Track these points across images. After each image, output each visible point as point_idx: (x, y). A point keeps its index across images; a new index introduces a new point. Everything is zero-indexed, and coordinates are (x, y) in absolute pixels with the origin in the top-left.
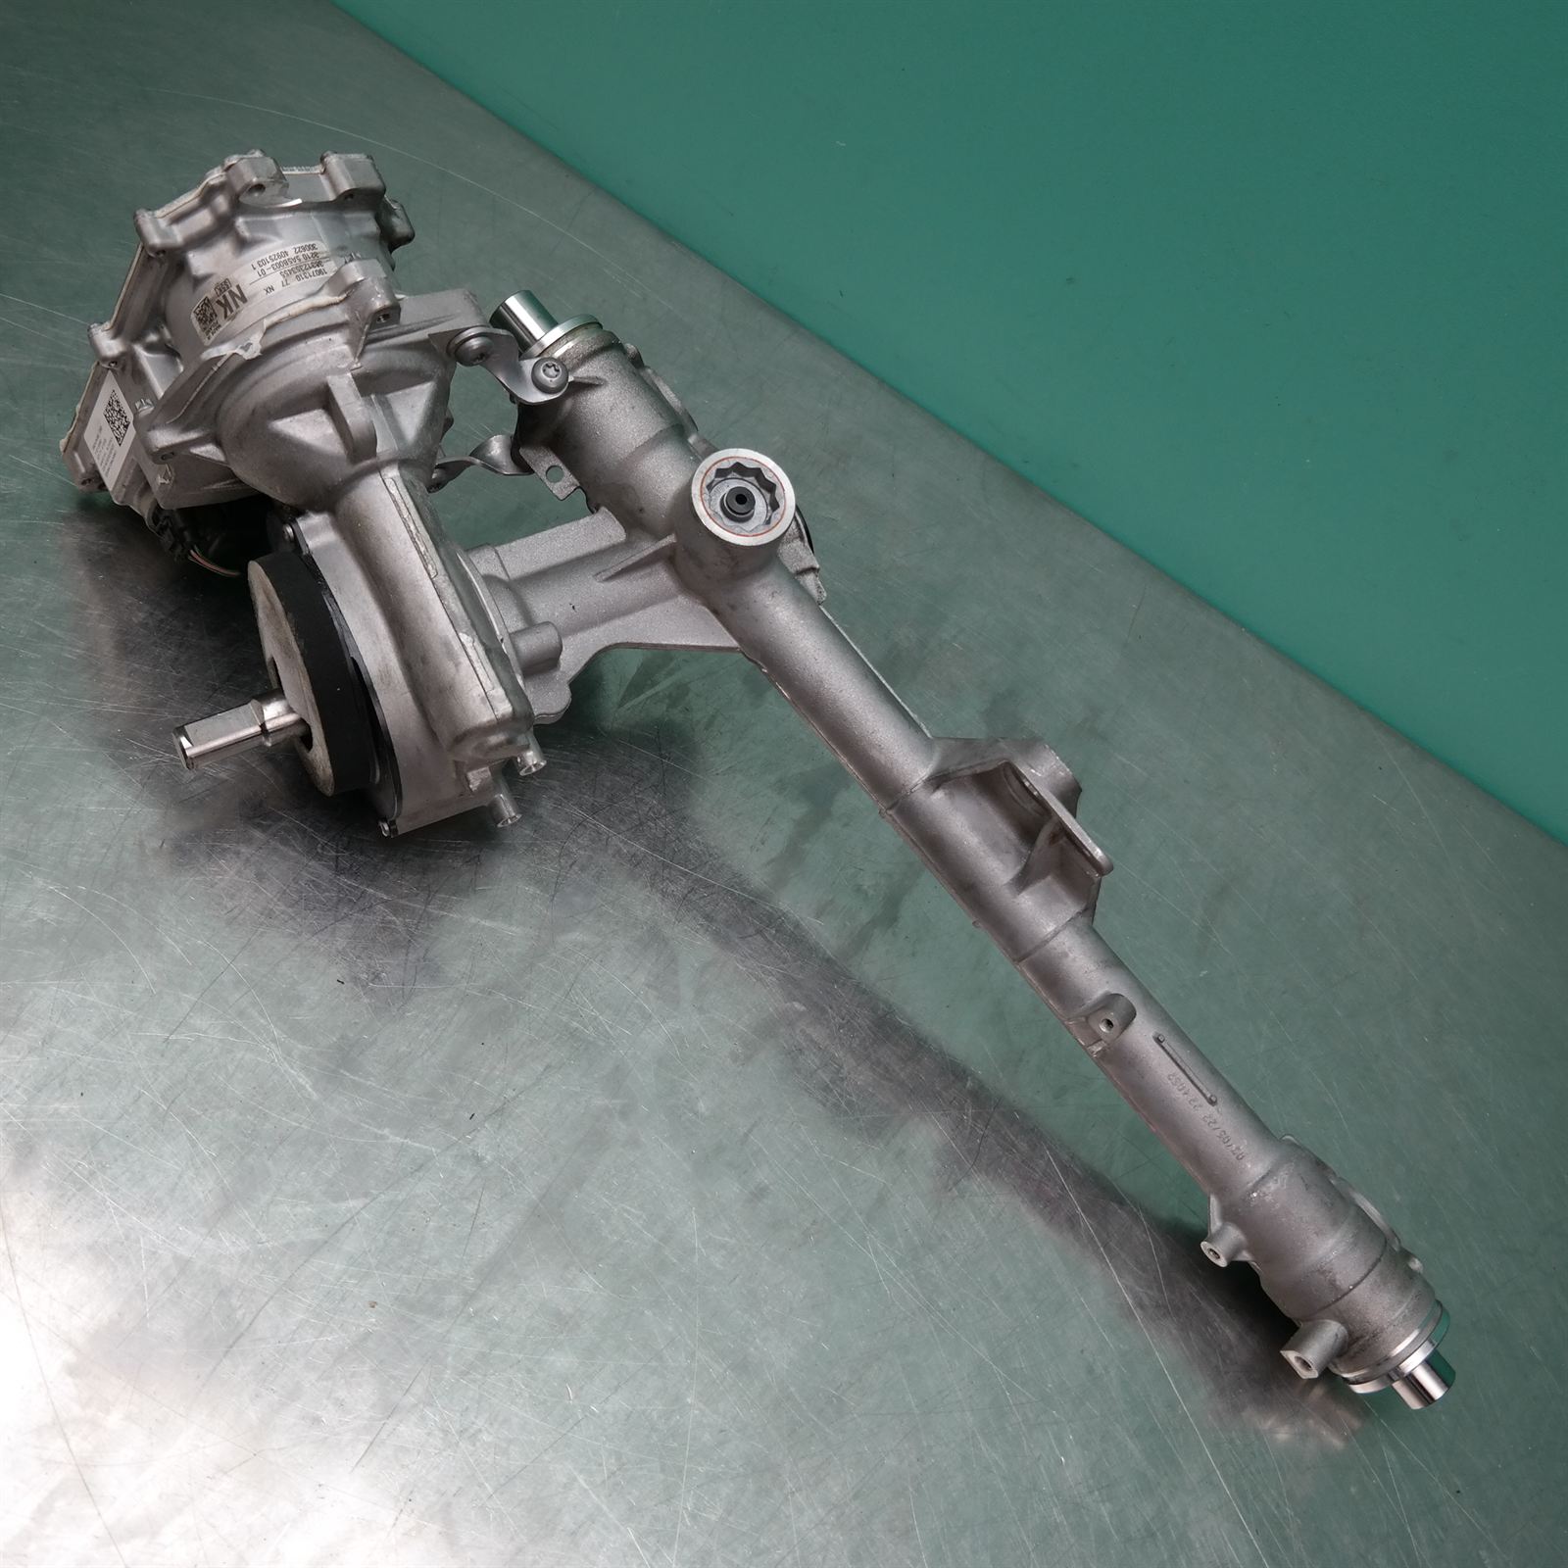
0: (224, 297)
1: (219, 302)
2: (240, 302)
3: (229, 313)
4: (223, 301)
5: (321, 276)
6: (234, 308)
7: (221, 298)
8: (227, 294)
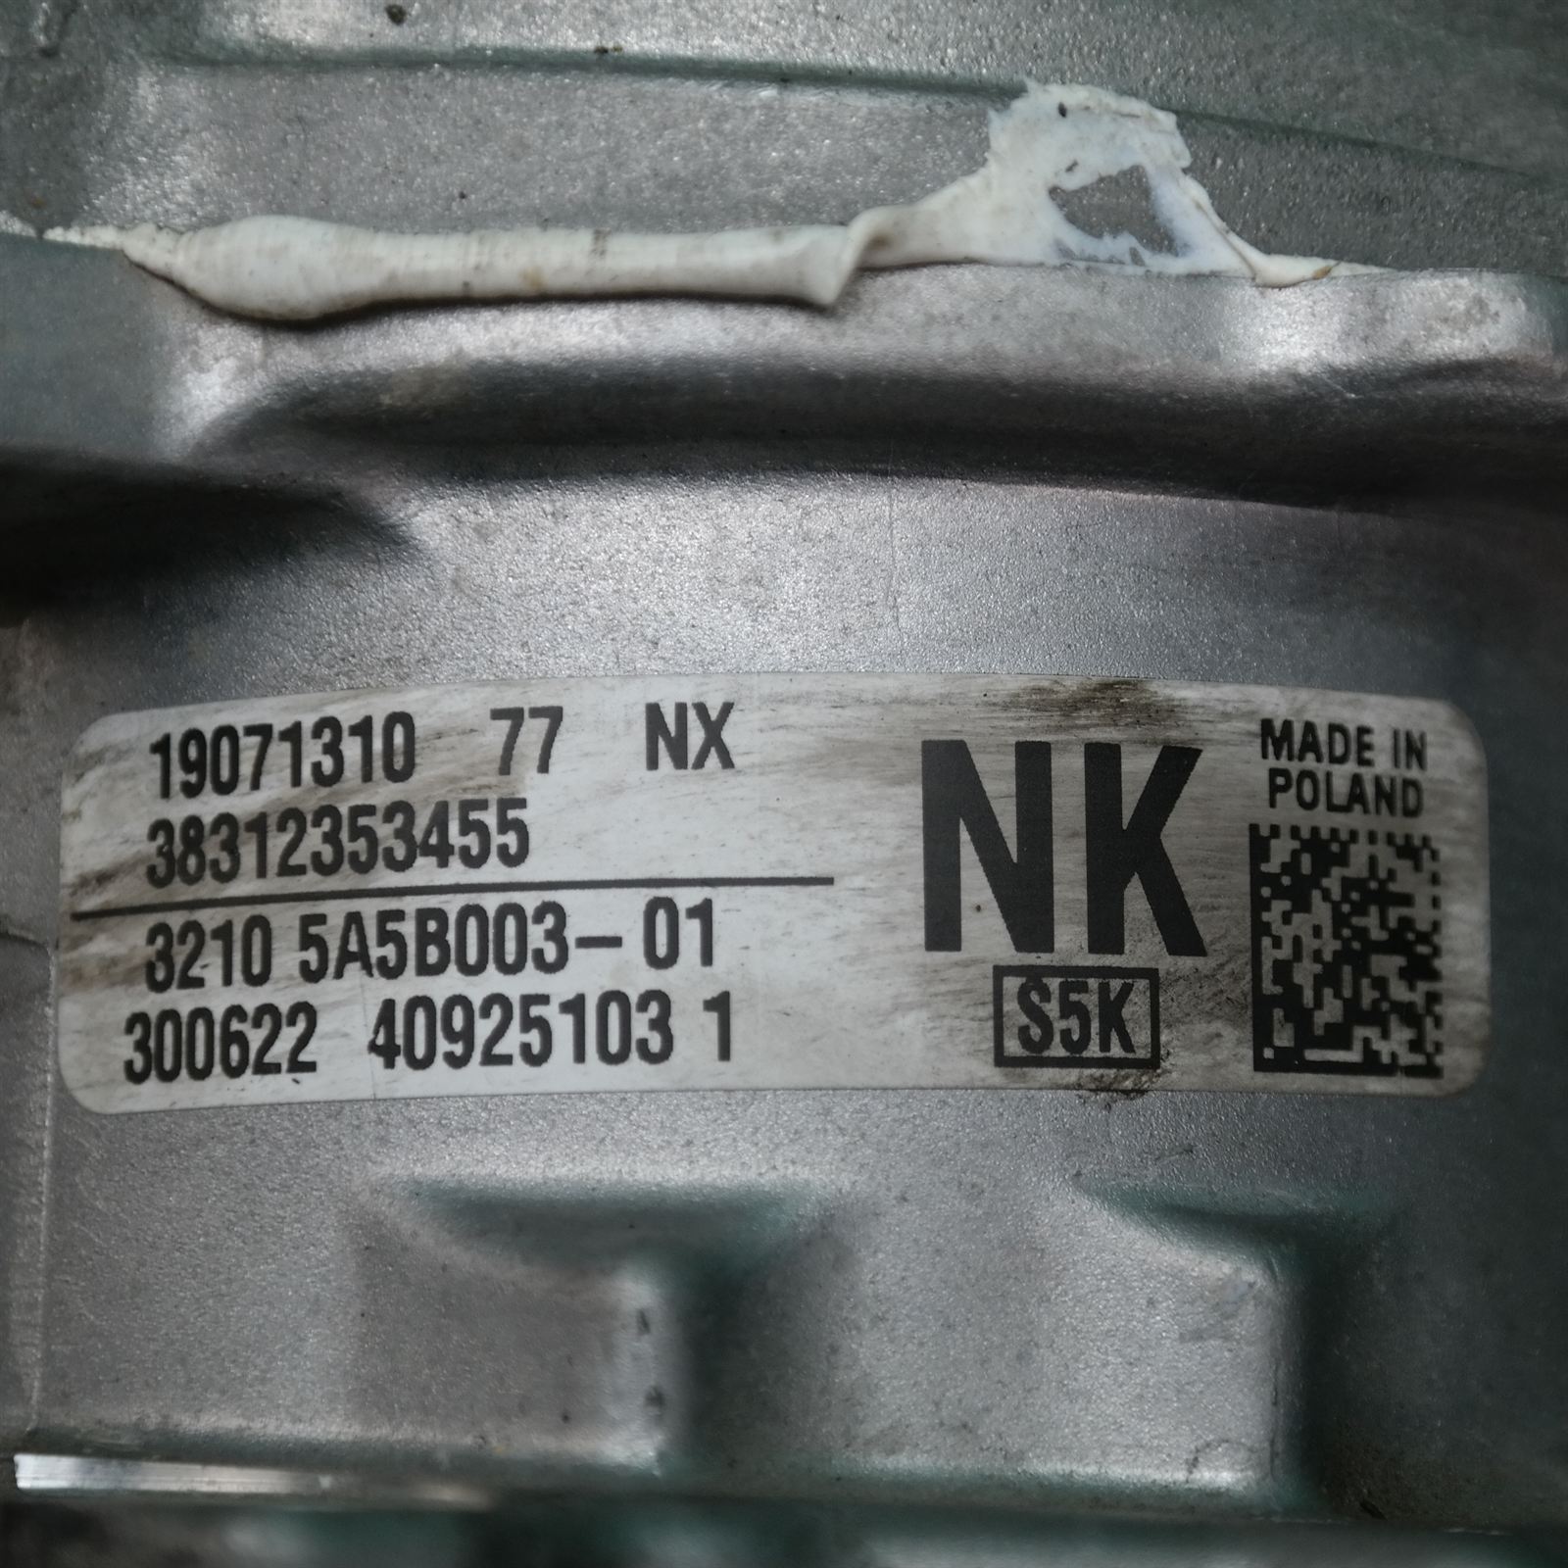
0: (1106, 932)
1: (1181, 935)
2: (999, 785)
3: (1138, 767)
4: (1136, 902)
5: (208, 719)
6: (1068, 770)
7: (1143, 946)
8: (1070, 940)
